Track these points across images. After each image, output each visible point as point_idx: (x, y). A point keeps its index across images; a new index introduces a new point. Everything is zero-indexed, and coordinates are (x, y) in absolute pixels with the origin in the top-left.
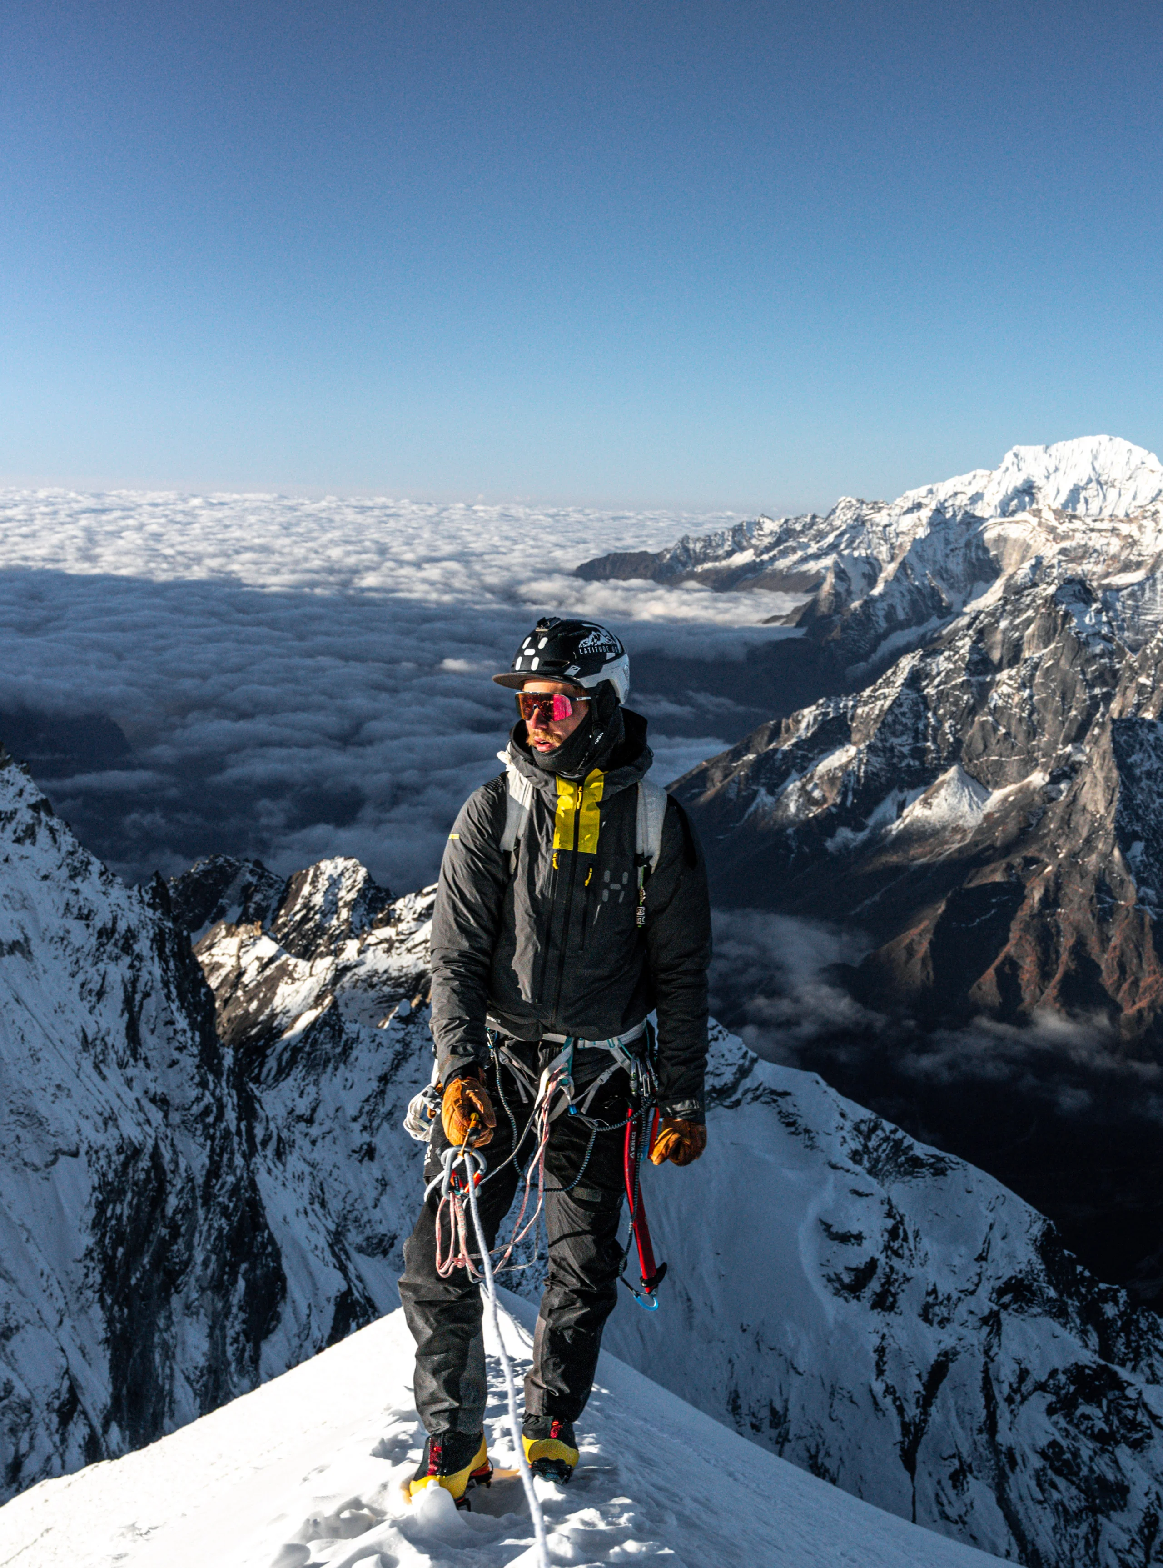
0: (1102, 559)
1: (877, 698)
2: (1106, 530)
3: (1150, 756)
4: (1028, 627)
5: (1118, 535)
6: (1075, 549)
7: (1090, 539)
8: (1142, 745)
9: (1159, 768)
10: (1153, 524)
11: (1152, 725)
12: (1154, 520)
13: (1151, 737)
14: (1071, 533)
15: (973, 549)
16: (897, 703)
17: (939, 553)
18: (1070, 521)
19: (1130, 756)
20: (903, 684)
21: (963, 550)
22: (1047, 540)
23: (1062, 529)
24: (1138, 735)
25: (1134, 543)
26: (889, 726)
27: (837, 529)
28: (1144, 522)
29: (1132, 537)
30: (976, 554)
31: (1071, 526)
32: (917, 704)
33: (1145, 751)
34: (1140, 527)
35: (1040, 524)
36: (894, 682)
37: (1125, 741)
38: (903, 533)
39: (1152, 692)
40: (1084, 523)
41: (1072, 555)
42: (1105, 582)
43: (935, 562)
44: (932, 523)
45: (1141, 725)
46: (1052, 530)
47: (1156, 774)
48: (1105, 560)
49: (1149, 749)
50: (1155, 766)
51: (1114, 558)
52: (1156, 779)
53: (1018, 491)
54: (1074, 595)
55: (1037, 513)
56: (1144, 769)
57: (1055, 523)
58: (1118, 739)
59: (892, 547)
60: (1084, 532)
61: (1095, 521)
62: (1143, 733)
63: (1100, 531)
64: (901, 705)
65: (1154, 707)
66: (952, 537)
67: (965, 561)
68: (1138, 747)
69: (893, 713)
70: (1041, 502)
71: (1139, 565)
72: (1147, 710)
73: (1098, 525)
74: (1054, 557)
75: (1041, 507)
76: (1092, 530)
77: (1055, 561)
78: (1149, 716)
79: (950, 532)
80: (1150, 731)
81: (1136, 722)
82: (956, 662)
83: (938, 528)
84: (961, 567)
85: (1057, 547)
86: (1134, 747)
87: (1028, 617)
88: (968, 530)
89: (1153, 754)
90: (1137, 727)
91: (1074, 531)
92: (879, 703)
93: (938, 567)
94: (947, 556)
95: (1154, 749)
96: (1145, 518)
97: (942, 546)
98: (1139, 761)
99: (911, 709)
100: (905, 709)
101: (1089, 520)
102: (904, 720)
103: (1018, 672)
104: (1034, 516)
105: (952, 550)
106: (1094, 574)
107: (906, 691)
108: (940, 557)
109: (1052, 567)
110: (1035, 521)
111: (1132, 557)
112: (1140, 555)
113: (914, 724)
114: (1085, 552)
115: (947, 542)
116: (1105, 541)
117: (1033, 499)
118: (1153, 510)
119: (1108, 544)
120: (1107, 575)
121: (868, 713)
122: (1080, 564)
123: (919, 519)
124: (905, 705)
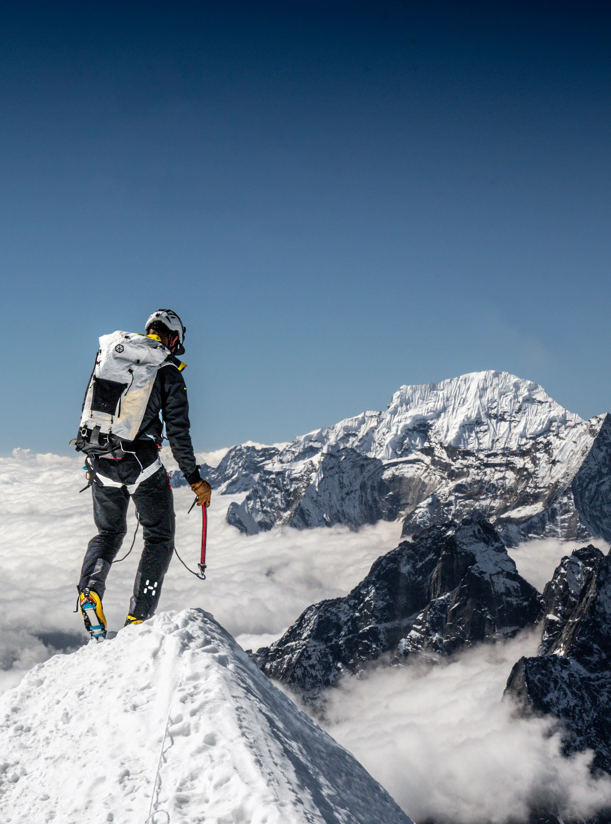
0: (499, 493)
1: (285, 652)
2: (500, 465)
3: (565, 694)
4: (431, 570)
5: (513, 469)
6: (470, 485)
7: (485, 474)
8: (556, 682)
9: (576, 705)
10: (546, 456)
11: (564, 662)
12: (547, 452)
13: (565, 674)
14: (465, 470)
15: (369, 491)
16: (303, 655)
17: (334, 497)
18: (464, 458)
19: (546, 695)
20: (309, 636)
21: (358, 493)
22: (442, 478)
23: (457, 465)
24: (551, 673)
25: (530, 475)
26: (299, 680)
27: (230, 478)
28: (538, 455)
29: (526, 469)
30: (372, 495)
31: (465, 462)
32: (325, 655)
33: (561, 689)
34: (534, 461)
35: (434, 462)
36: (301, 635)
37: (539, 680)
38: (296, 479)
39: (562, 628)
40: (478, 459)
41: (469, 491)
42: (504, 516)
43: (331, 507)
44: (325, 467)
45: (554, 663)
46: (445, 467)
47: (573, 711)
48: (502, 494)
49: (564, 686)
50: (572, 704)
51: (511, 491)
52: (574, 717)
53: (409, 430)
54: (474, 536)
55: (429, 451)
56: (561, 707)
57: (448, 461)
58: (531, 678)
59: (288, 493)
60: (478, 468)
61: (488, 456)
62: (556, 670)
63: (494, 465)
64: (309, 658)
65: (565, 643)
66: (346, 481)
67: (361, 503)
68: (552, 685)
69: (302, 666)
70: (433, 439)
71: (536, 498)
72: (557, 647)
73: (492, 460)
74: (450, 494)
75: (433, 445)
76: (487, 465)
77: (452, 498)
78: (560, 652)
79: (345, 475)
80: (563, 668)
81: (549, 660)
82: (362, 610)
83: (331, 472)
84: (358, 510)
85: (452, 485)
86: (549, 686)
87: (431, 559)
88: (362, 472)
89: (568, 692)
90: (550, 665)
91: (468, 467)
92: (287, 657)
93: (335, 511)
94: (343, 499)
95: (569, 686)
96: (538, 450)
97: (337, 490)
98: (554, 699)
99: (319, 661)
100: (313, 661)
101: (481, 456)
102: (314, 673)
103: (424, 617)
104: (427, 454)
105: (348, 494)
106: (492, 508)
107: (314, 643)
108: (335, 501)
109: (450, 504)
110: (428, 460)
111: (528, 490)
112: (536, 487)
113: (323, 676)
114: (482, 488)
115: (342, 485)
116: (501, 475)
117: (426, 438)
118: (545, 441)
119: (504, 478)
120: (505, 509)
121: (277, 667)
122: (477, 500)
123: (312, 463)
124: (313, 657)
